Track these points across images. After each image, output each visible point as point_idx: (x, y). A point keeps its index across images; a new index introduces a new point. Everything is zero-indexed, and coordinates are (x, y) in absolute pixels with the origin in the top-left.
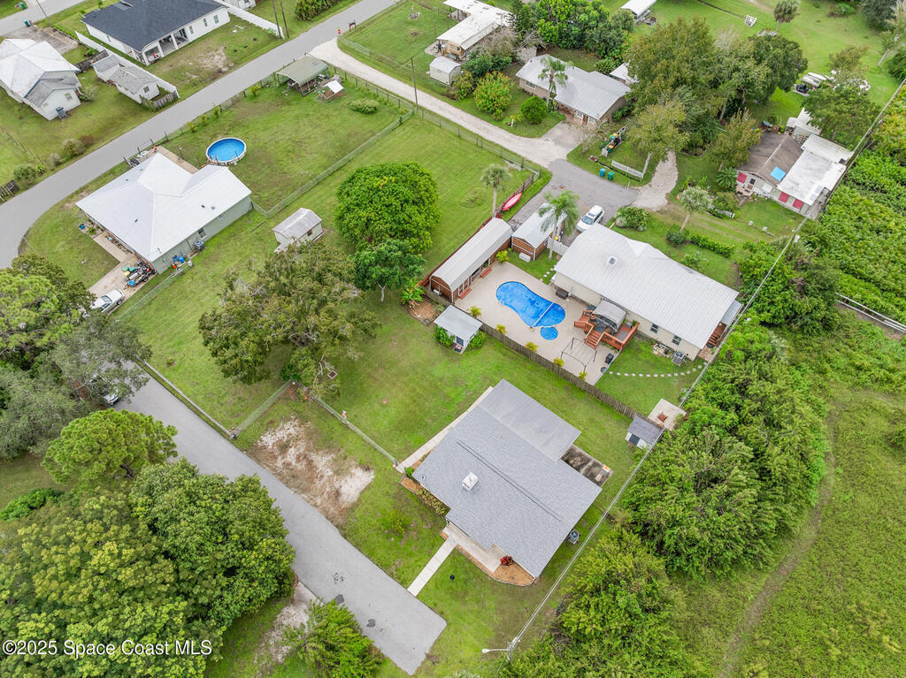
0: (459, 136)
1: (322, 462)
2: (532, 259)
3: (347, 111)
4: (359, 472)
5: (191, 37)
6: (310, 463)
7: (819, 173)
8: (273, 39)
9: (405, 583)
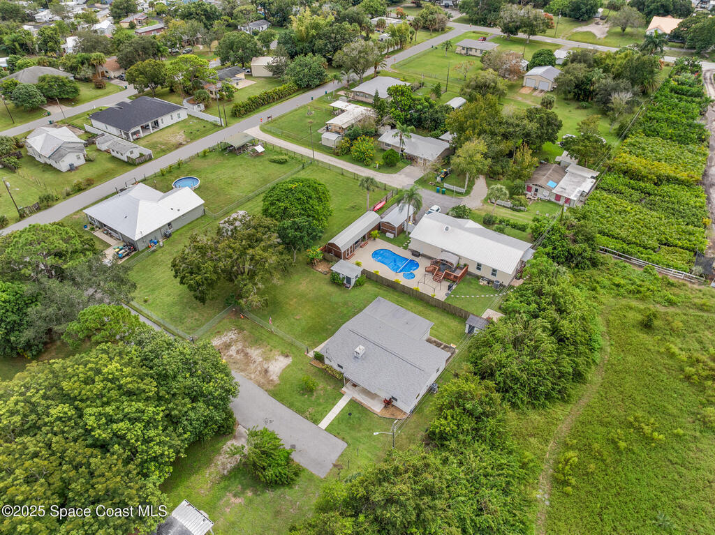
0: (342, 174)
1: (255, 353)
2: (395, 236)
3: (267, 162)
4: (282, 358)
5: (161, 126)
6: (246, 355)
7: (579, 184)
8: (216, 127)
9: (316, 422)
